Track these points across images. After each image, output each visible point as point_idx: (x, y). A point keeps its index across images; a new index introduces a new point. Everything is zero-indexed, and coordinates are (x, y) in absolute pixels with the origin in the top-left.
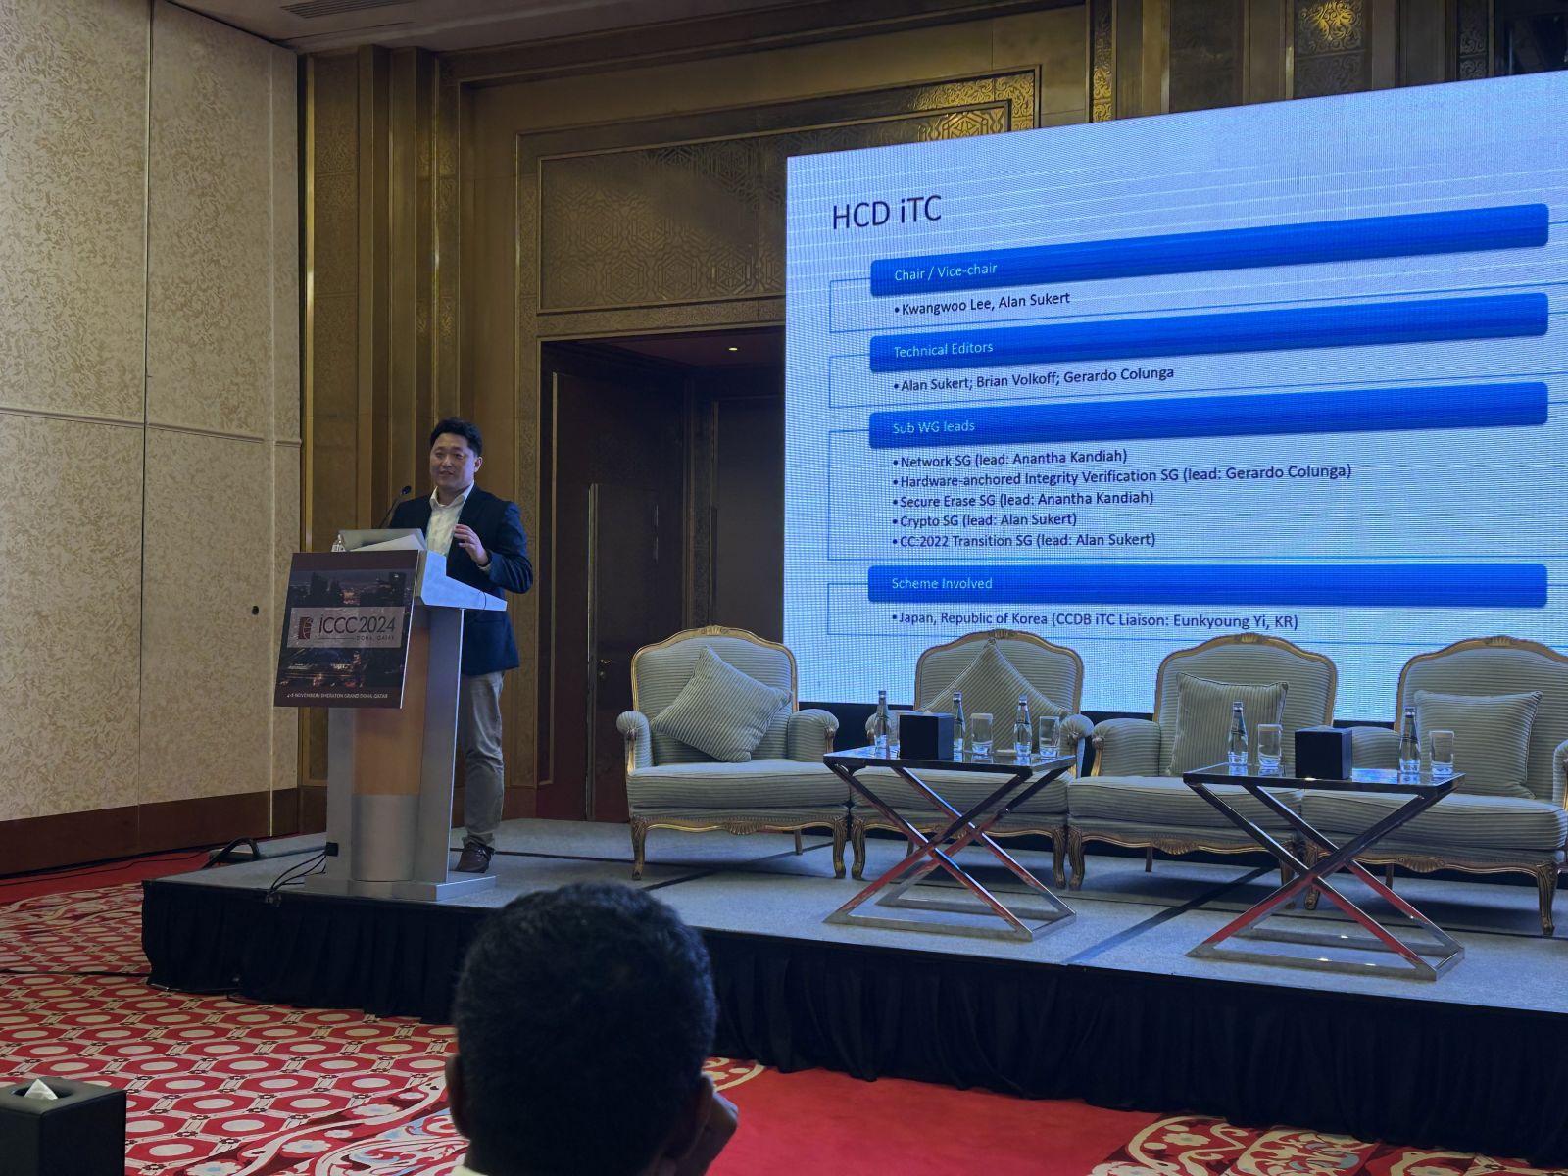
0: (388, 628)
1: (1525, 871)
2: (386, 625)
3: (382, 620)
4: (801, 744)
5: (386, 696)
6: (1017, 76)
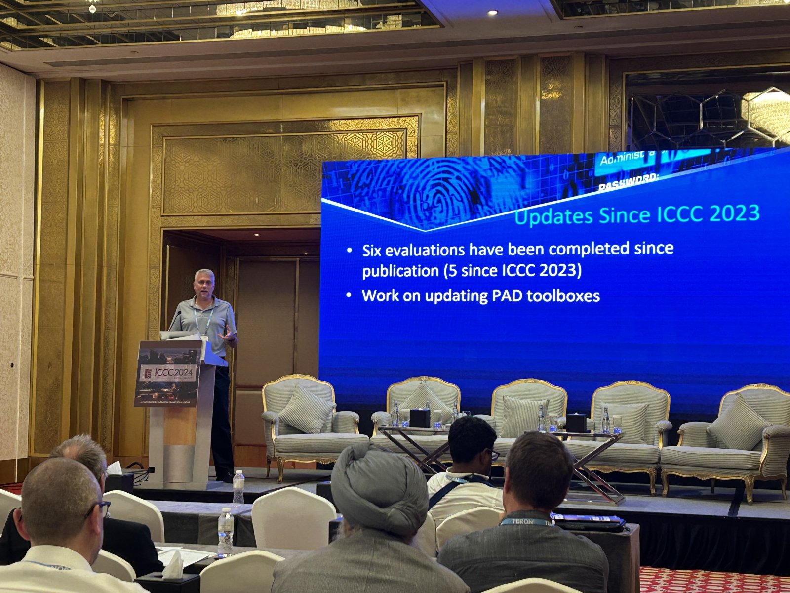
0: (189, 373)
1: (645, 471)
2: (188, 372)
3: (186, 370)
4: (341, 426)
5: (189, 402)
6: (410, 118)
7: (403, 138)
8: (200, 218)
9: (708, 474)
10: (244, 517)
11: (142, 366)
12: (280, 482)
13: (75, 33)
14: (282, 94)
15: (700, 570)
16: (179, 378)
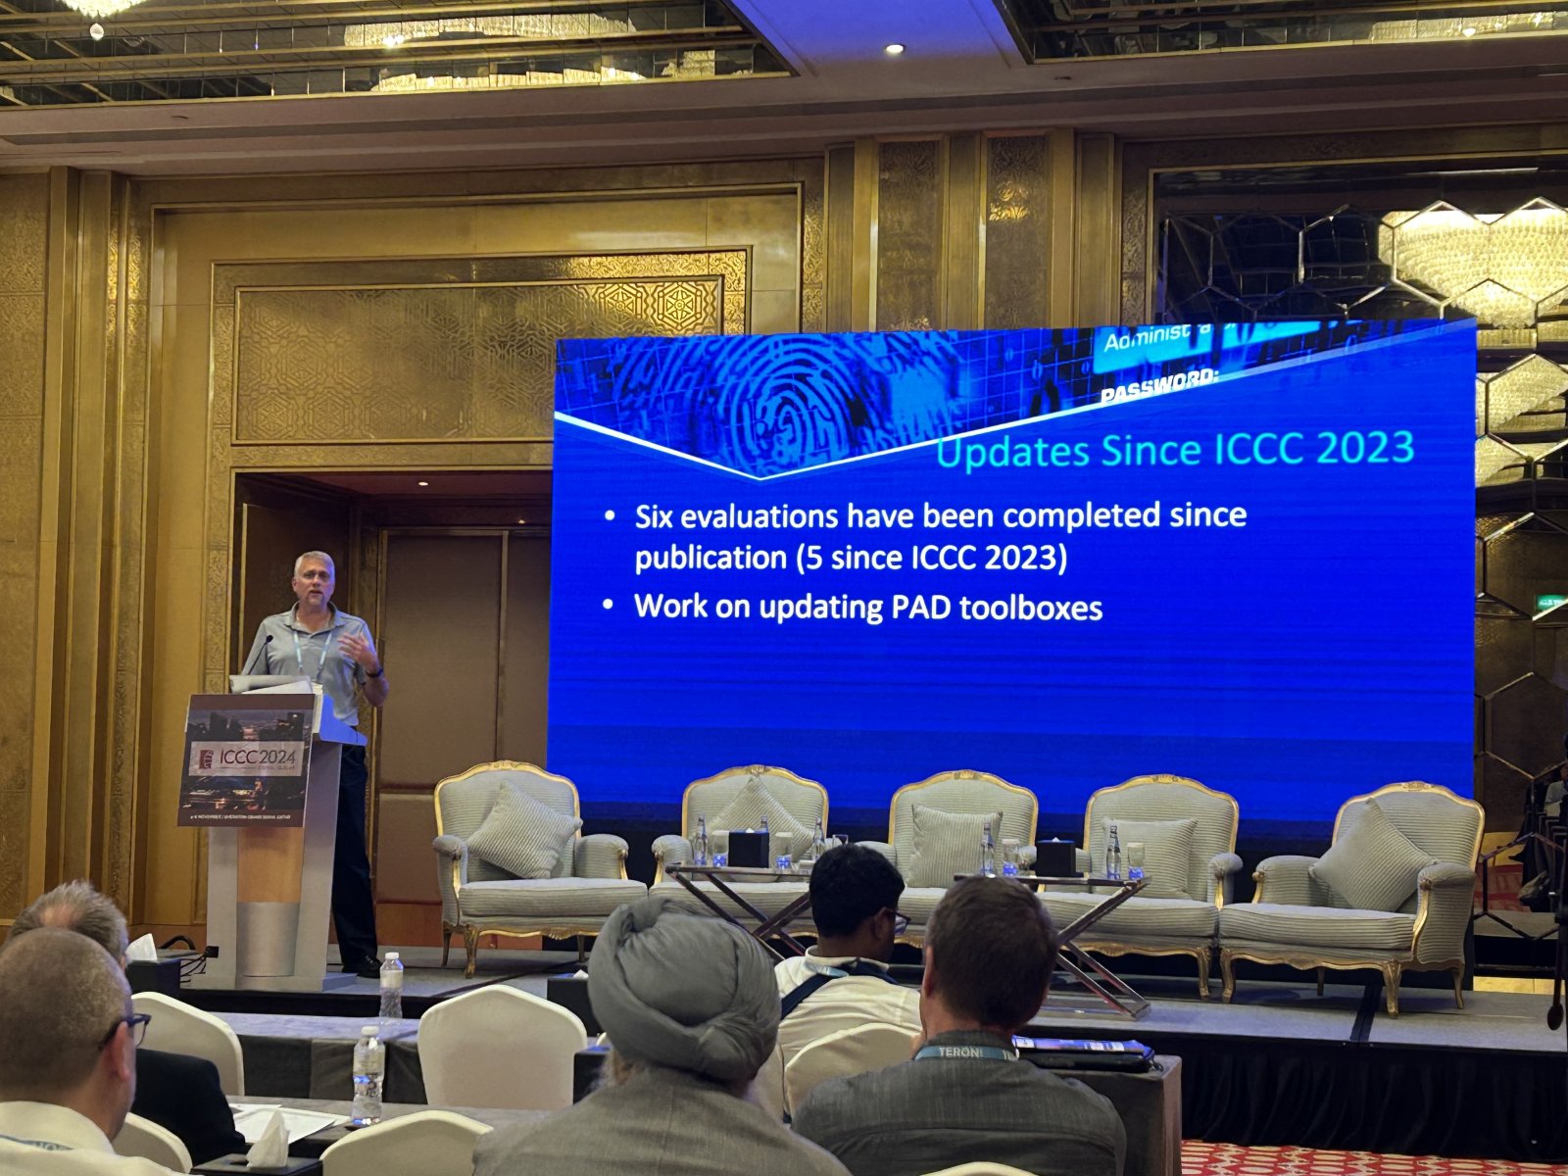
0: (289, 759)
1: (1189, 953)
2: (287, 757)
3: (282, 753)
4: (591, 865)
5: (288, 817)
6: (730, 254)
7: (715, 293)
8: (309, 448)
9: (1313, 957)
10: (404, 1044)
11: (194, 744)
12: (469, 976)
13: (59, 78)
14: (475, 204)
15: (1294, 1147)
16: (268, 767)
